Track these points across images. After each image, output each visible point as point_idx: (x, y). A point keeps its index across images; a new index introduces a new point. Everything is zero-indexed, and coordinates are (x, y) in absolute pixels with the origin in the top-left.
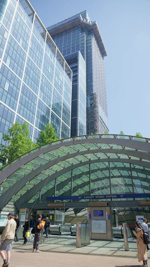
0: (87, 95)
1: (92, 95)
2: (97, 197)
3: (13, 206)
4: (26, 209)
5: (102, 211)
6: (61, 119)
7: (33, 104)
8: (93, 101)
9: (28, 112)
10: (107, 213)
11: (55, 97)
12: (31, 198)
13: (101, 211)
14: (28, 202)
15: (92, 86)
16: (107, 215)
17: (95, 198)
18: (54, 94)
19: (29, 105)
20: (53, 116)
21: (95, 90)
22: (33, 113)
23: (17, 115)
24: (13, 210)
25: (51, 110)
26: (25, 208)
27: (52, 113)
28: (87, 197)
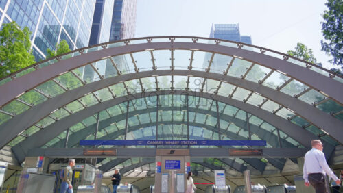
0: (112, 23)
1: (120, 24)
2: (167, 143)
3: (10, 153)
4: (39, 158)
5: (179, 161)
6: (75, 45)
7: (34, 8)
8: (118, 33)
9: (26, 18)
10: (186, 164)
11: (70, 10)
12: (49, 141)
13: (177, 161)
14: (42, 146)
15: (120, 12)
16: (186, 166)
17: (164, 144)
18: (69, 5)
19: (29, 7)
20: (63, 36)
21: (124, 19)
22: (33, 23)
23: (5, 18)
24: (10, 159)
25: (62, 27)
26: (37, 156)
27: (63, 33)
28: (151, 143)
